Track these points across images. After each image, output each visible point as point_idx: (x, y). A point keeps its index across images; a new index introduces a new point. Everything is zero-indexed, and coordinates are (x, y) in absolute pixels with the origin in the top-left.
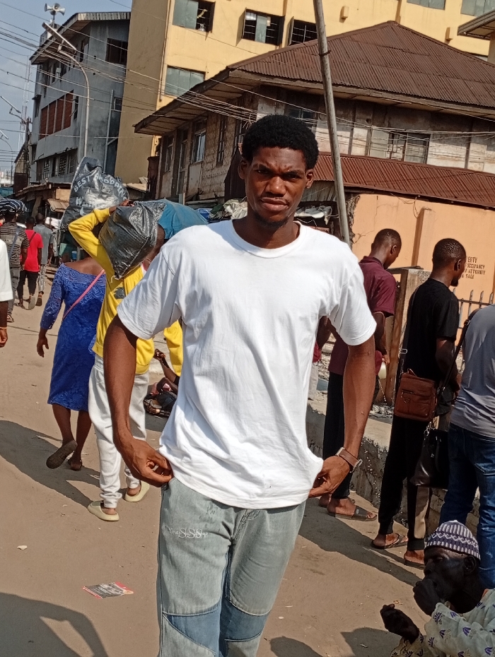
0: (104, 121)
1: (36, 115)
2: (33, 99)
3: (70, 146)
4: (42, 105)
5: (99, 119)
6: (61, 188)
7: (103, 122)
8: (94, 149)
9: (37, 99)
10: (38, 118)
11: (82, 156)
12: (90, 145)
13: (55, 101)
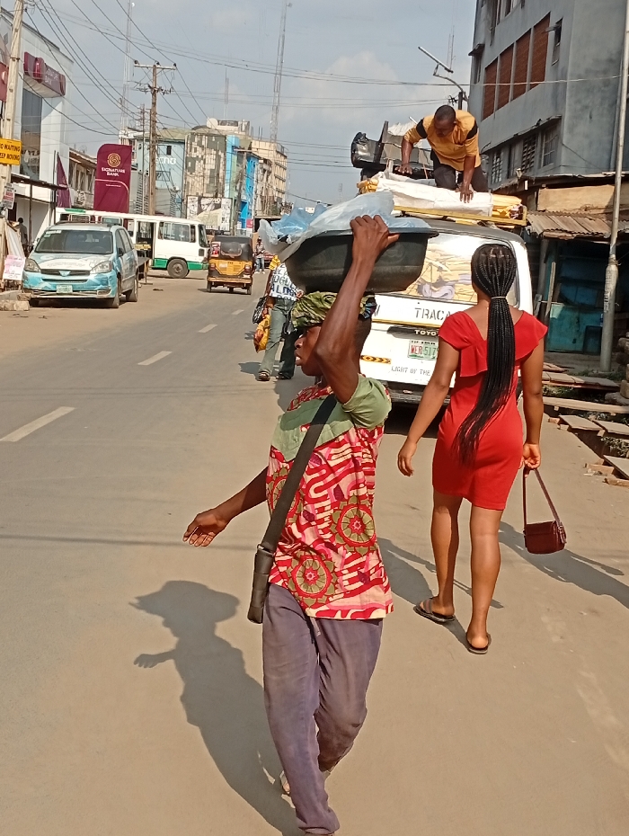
0: (614, 58)
1: (475, 79)
2: (470, 54)
3: (544, 116)
4: (486, 61)
5: (604, 56)
6: (550, 187)
7: (610, 61)
8: (594, 113)
9: (477, 53)
10: (481, 84)
11: (571, 130)
12: (587, 107)
13: (513, 45)
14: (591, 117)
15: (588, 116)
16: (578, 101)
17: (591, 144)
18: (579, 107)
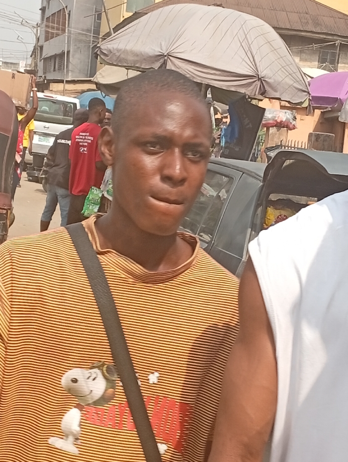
0: (89, 29)
1: (42, 22)
2: (40, 9)
4: (47, 15)
5: (86, 28)
6: (54, 82)
8: (82, 50)
9: (43, 10)
10: (44, 25)
11: (73, 56)
12: (79, 48)
13: (55, 13)
14: (81, 52)
15: (79, 51)
16: (76, 45)
17: (81, 62)
18: (76, 47)
